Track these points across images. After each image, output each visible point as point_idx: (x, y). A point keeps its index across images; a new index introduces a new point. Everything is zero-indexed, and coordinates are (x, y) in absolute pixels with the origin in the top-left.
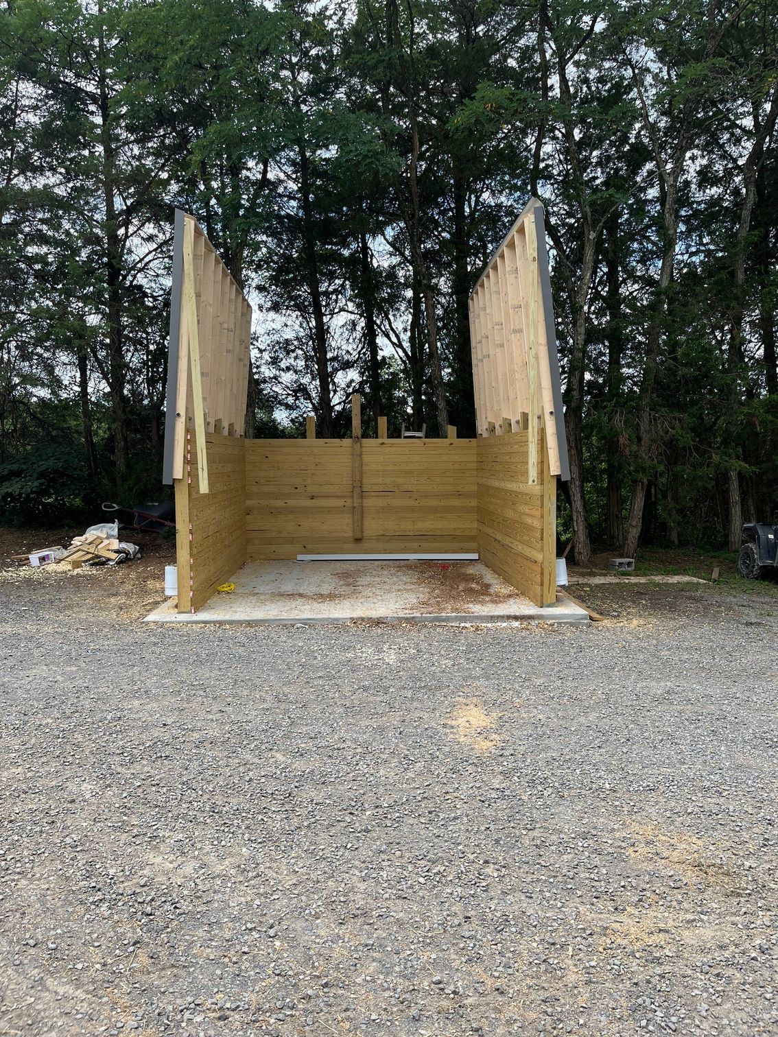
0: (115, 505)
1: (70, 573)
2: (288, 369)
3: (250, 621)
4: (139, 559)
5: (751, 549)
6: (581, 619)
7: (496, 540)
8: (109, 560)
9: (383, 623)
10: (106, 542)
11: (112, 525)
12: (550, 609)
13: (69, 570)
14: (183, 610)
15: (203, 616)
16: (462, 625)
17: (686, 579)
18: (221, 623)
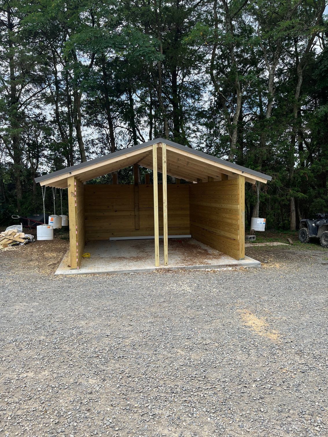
0: (18, 216)
1: (3, 250)
2: (93, 152)
3: (108, 272)
4: (35, 242)
5: (305, 230)
6: (258, 265)
7: (203, 229)
8: (20, 243)
9: (170, 270)
10: (18, 234)
11: (19, 226)
12: (243, 261)
13: (2, 249)
14: (73, 267)
15: (83, 271)
16: (207, 270)
17: (279, 244)
18: (94, 274)
